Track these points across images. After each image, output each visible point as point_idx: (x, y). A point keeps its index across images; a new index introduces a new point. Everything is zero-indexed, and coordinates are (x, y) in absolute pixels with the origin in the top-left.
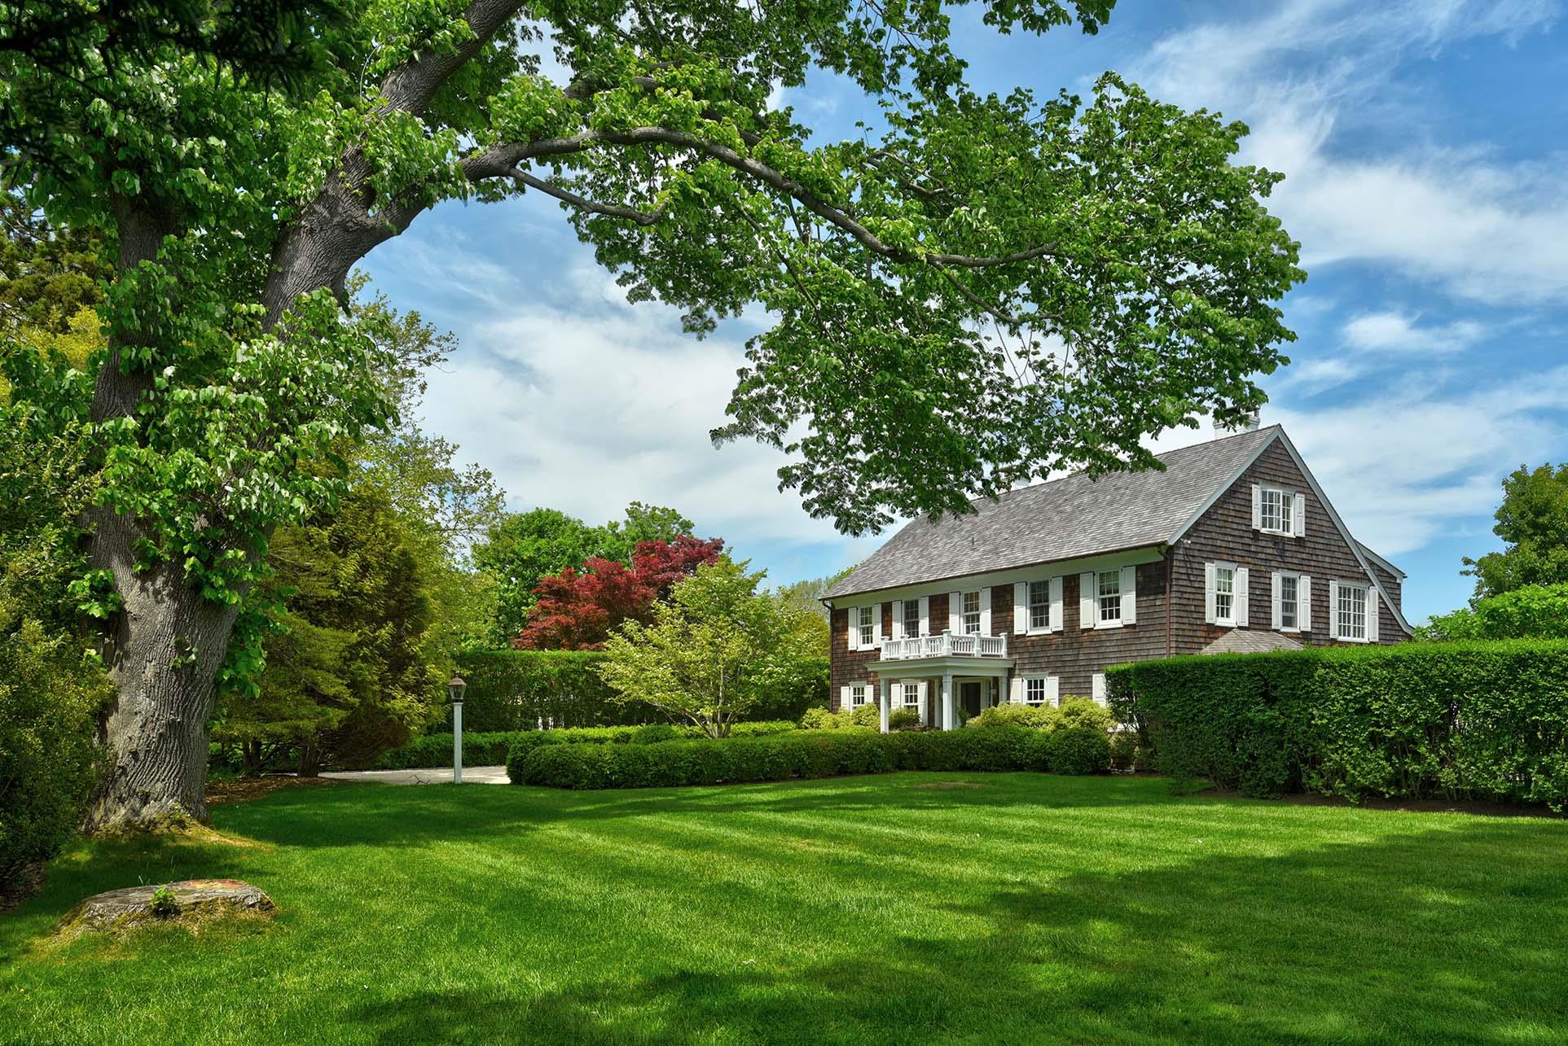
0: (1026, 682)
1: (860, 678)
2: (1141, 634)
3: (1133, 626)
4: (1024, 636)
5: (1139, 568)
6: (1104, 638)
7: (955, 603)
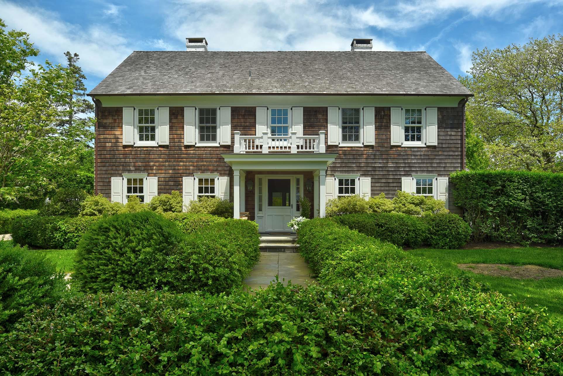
0: (337, 180)
1: (138, 169)
2: (440, 153)
3: (434, 147)
4: (336, 146)
5: (440, 109)
6: (409, 153)
7: (261, 115)
